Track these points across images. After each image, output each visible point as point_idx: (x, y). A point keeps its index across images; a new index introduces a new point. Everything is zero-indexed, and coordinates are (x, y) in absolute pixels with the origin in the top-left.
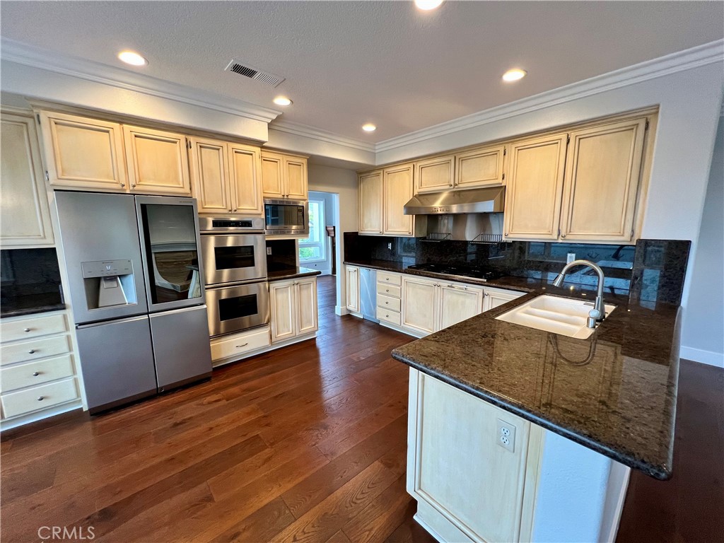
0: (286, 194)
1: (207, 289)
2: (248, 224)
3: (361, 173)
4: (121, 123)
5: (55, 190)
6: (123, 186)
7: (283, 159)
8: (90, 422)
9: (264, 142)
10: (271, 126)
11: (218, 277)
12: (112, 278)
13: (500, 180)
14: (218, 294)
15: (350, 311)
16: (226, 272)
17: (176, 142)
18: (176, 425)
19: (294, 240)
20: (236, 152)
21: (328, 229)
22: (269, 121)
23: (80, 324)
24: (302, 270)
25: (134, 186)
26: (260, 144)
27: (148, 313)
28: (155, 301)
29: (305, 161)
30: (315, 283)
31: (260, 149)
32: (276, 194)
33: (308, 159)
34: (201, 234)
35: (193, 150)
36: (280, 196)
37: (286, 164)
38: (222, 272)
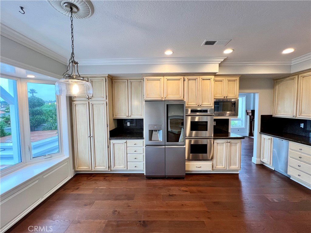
0: (226, 96)
1: (186, 139)
2: (206, 111)
3: (277, 80)
4: (163, 76)
5: (145, 101)
6: (162, 98)
7: (225, 79)
8: (145, 180)
9: (216, 73)
10: (220, 65)
11: (191, 134)
12: (156, 131)
14: (190, 142)
15: (263, 163)
16: (194, 132)
17: (180, 80)
18: (170, 195)
19: (228, 119)
20: (203, 80)
21: (248, 111)
22: (220, 62)
23: (147, 145)
24: (232, 135)
25: (165, 98)
26: (215, 74)
27: (165, 145)
28: (168, 141)
29: (238, 78)
30: (240, 143)
31: (214, 76)
32: (220, 96)
33: (240, 77)
34: (186, 116)
35: (186, 82)
36: (223, 97)
37: (227, 81)
38: (192, 132)
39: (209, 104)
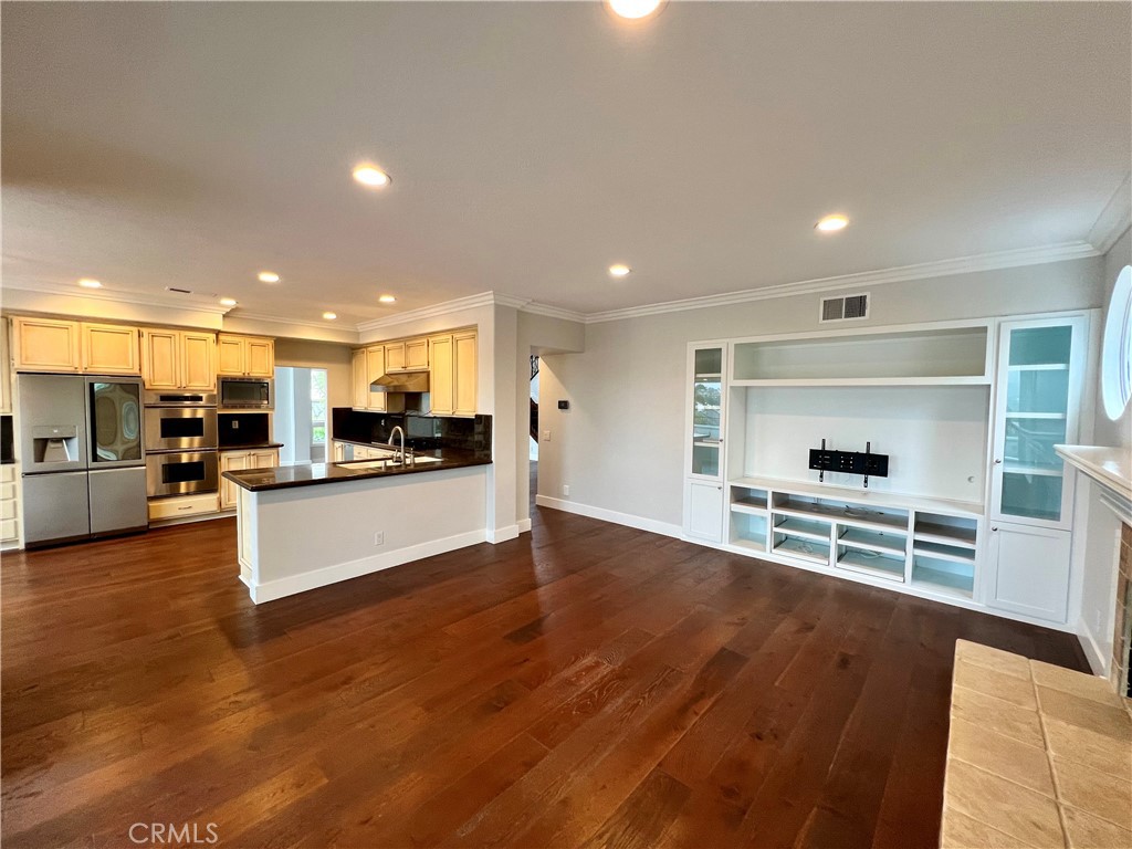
2: (198, 398)
3: (353, 349)
4: (79, 321)
5: (18, 372)
7: (244, 341)
9: (219, 329)
10: (226, 317)
12: (58, 440)
13: (426, 367)
16: (169, 440)
17: (128, 334)
19: (267, 415)
20: (188, 338)
22: (224, 313)
23: (27, 474)
25: (86, 369)
26: (214, 331)
27: (87, 470)
28: (95, 460)
29: (271, 342)
31: (214, 335)
32: (235, 370)
33: (275, 341)
34: (145, 407)
35: (145, 340)
36: (241, 374)
37: (248, 346)
39: (206, 384)
